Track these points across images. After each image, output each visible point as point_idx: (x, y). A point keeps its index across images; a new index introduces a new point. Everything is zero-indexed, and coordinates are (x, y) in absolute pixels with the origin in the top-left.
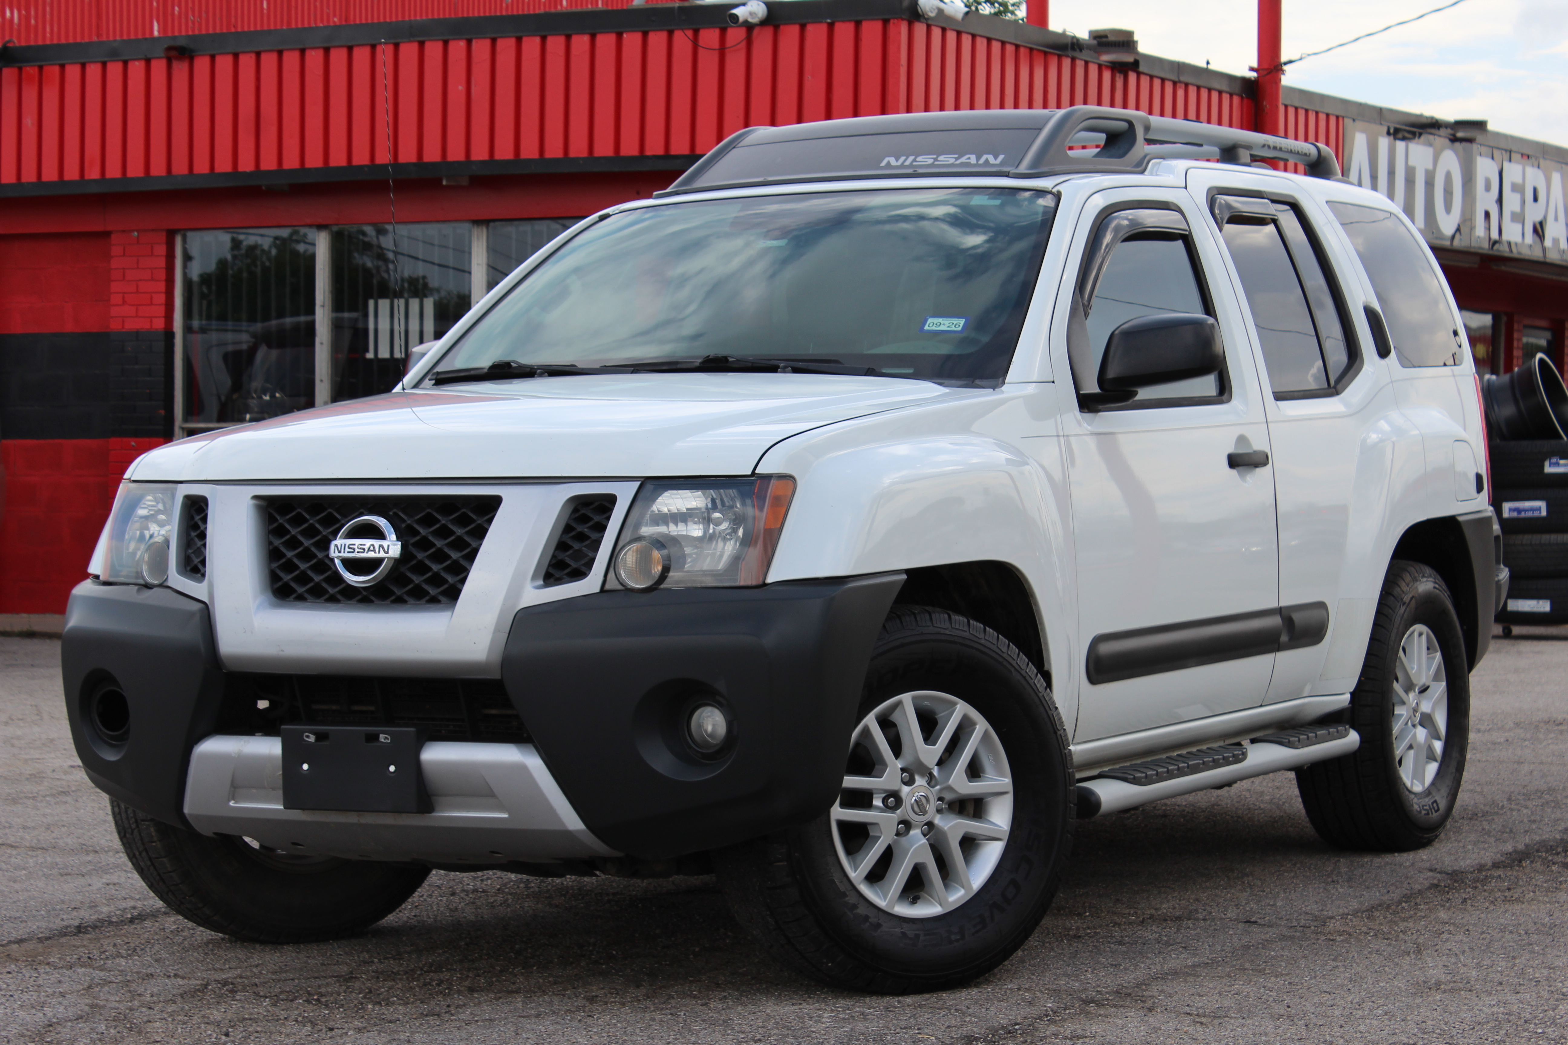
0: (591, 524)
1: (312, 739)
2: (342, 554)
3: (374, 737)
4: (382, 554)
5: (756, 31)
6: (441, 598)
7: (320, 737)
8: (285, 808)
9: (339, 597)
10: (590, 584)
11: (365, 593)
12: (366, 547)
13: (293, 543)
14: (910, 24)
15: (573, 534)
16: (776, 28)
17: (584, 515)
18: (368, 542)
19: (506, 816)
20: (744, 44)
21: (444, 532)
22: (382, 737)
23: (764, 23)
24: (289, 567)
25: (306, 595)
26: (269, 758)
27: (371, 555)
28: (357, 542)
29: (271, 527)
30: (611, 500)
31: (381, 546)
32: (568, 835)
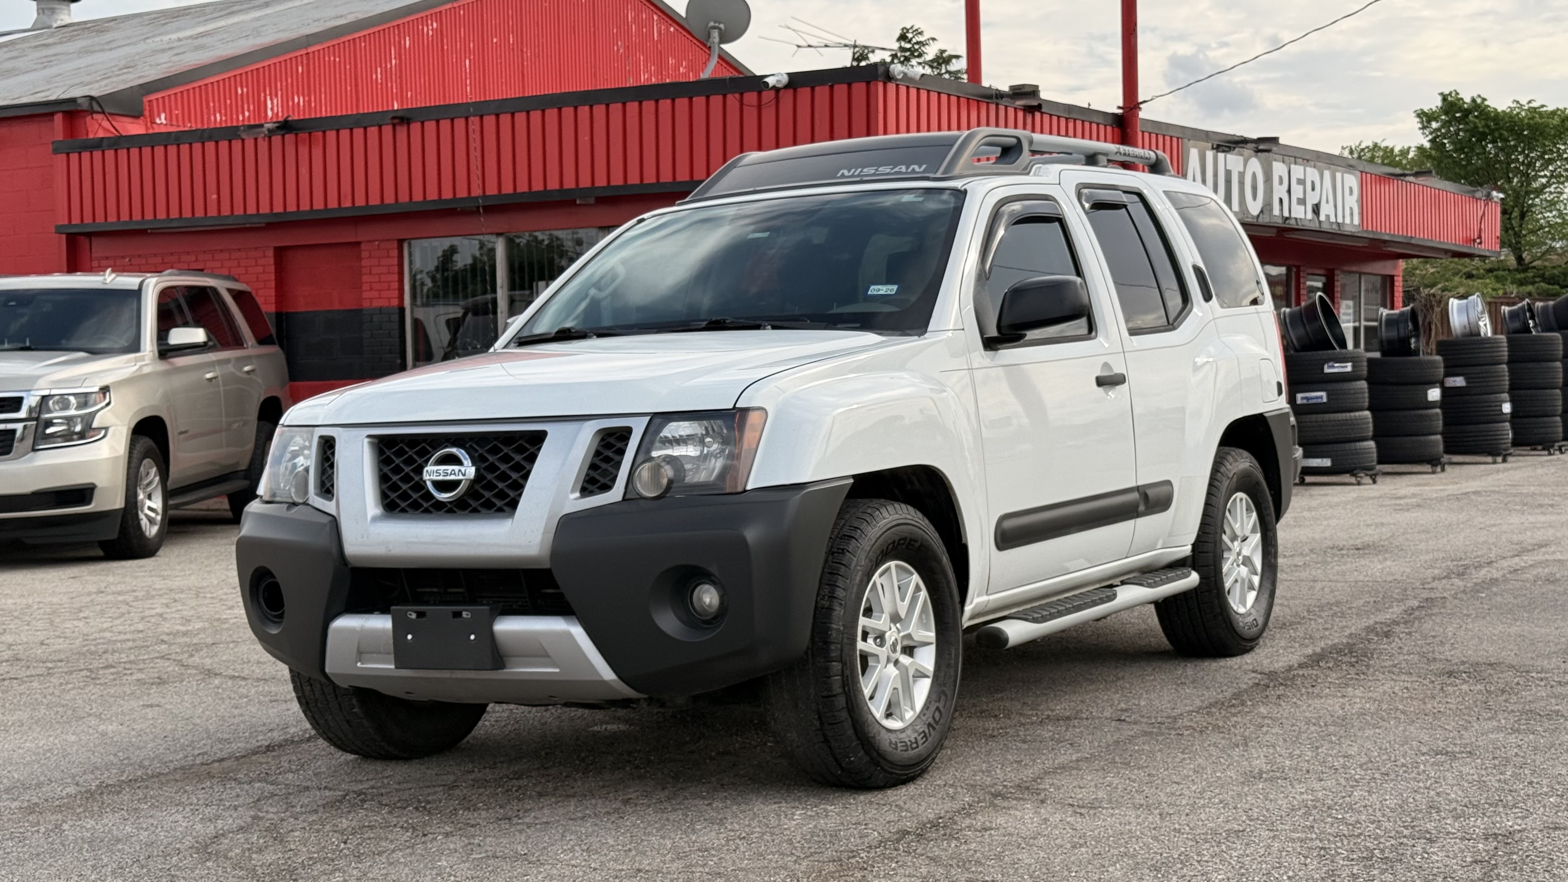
0: (614, 449)
1: (414, 616)
2: (432, 477)
3: (458, 615)
4: (461, 477)
5: (782, 92)
6: (505, 508)
7: (420, 615)
8: (396, 668)
9: (431, 509)
10: (615, 494)
11: (449, 506)
12: (449, 472)
13: (397, 470)
14: (885, 84)
15: (601, 457)
16: (795, 90)
17: (609, 443)
18: (450, 468)
19: (557, 670)
20: (774, 101)
21: (506, 459)
22: (464, 614)
23: (787, 87)
24: (395, 487)
25: (408, 509)
26: (384, 631)
27: (453, 477)
28: (442, 468)
29: (381, 458)
30: (628, 431)
31: (460, 471)
32: (604, 683)
